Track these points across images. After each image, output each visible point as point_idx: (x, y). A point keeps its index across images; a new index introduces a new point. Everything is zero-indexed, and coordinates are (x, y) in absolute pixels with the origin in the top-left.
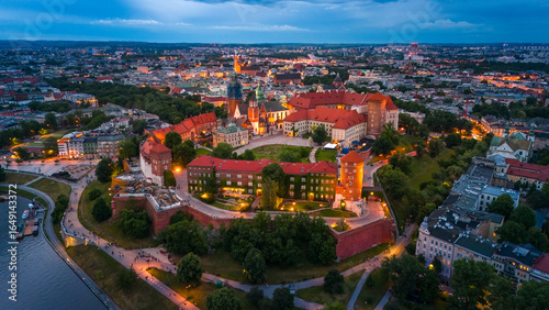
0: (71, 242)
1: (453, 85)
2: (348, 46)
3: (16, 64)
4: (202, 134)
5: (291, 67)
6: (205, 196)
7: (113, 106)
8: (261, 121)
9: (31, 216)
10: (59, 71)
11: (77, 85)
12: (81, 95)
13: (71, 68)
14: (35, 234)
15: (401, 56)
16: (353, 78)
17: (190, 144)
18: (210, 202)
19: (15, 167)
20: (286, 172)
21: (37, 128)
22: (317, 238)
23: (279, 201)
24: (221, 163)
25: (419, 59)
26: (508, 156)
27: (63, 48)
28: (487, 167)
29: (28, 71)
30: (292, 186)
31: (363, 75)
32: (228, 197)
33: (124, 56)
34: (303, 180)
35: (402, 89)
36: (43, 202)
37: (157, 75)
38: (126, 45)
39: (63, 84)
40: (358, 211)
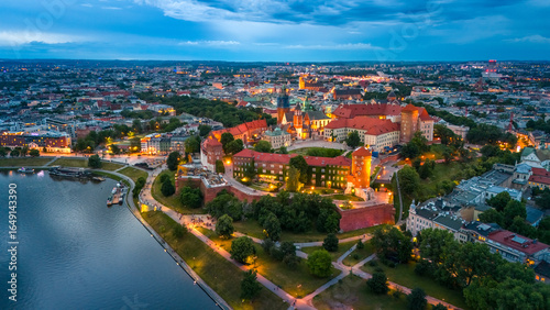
0: (145, 208)
1: (520, 102)
2: (424, 64)
3: (113, 80)
4: (253, 137)
5: (356, 83)
6: (244, 180)
7: (187, 115)
8: (304, 127)
9: (118, 191)
10: (146, 86)
11: (160, 98)
12: (163, 106)
13: (157, 84)
14: (121, 203)
15: (478, 74)
16: (415, 94)
17: (240, 142)
18: (247, 184)
19: (108, 158)
20: (309, 163)
21: (126, 130)
22: (324, 212)
23: (300, 185)
24: (259, 156)
25: (496, 77)
26: (535, 165)
27: (152, 67)
28: (507, 172)
29: (123, 87)
30: (314, 176)
31: (428, 91)
32: (263, 182)
33: (203, 74)
34: (323, 170)
35: (460, 105)
36: (127, 183)
37: (228, 90)
38: (206, 64)
39: (149, 97)
40: (365, 196)
